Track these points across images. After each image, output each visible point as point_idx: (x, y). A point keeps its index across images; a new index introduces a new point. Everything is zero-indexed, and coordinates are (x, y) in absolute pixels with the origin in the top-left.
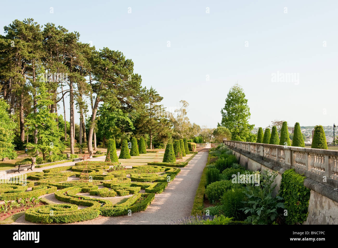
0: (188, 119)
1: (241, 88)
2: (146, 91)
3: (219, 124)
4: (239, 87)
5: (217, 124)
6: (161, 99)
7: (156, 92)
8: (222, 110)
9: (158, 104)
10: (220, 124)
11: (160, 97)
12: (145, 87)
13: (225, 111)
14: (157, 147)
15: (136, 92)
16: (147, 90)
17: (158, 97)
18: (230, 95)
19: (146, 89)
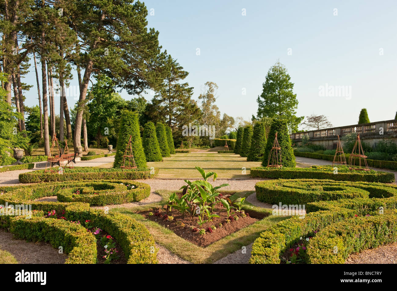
0: (218, 108)
1: (283, 68)
2: (167, 58)
3: (254, 117)
4: (280, 66)
5: (252, 117)
6: (184, 75)
7: (178, 64)
8: (259, 98)
9: (181, 82)
10: (256, 117)
11: (183, 72)
12: (166, 51)
13: (263, 99)
14: (179, 147)
15: (154, 54)
16: (168, 55)
17: (181, 72)
18: (269, 77)
19: (166, 54)
